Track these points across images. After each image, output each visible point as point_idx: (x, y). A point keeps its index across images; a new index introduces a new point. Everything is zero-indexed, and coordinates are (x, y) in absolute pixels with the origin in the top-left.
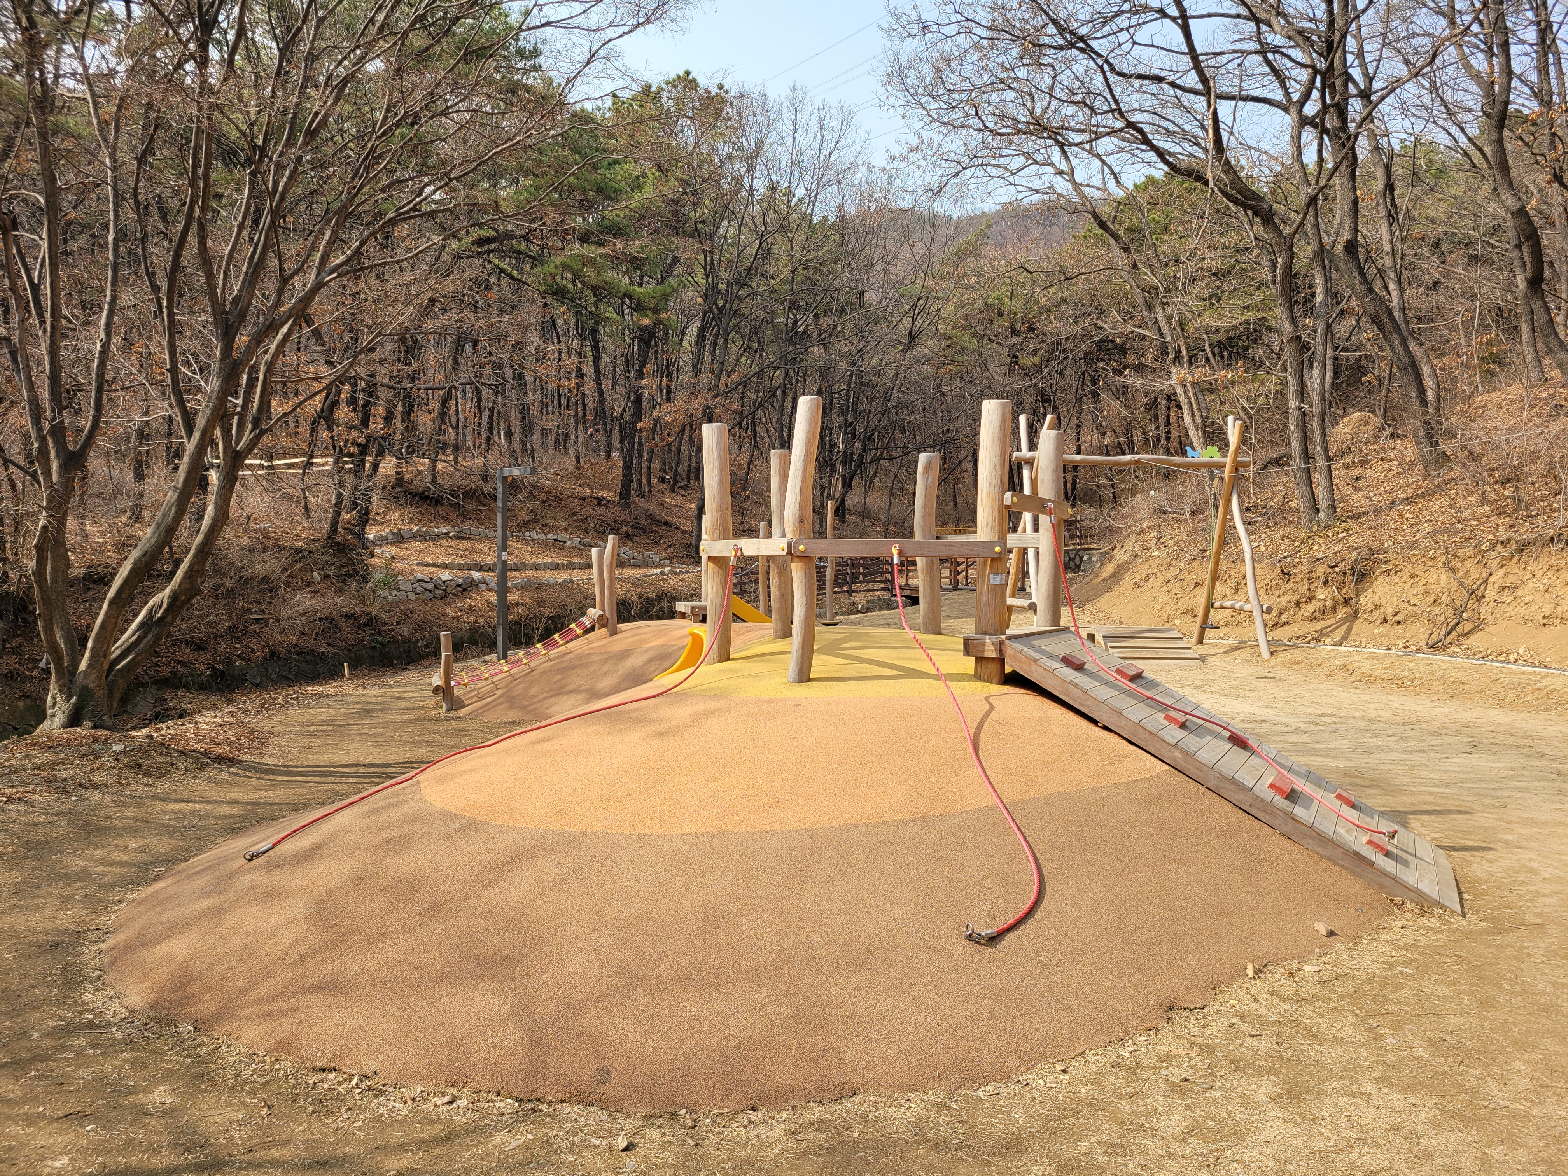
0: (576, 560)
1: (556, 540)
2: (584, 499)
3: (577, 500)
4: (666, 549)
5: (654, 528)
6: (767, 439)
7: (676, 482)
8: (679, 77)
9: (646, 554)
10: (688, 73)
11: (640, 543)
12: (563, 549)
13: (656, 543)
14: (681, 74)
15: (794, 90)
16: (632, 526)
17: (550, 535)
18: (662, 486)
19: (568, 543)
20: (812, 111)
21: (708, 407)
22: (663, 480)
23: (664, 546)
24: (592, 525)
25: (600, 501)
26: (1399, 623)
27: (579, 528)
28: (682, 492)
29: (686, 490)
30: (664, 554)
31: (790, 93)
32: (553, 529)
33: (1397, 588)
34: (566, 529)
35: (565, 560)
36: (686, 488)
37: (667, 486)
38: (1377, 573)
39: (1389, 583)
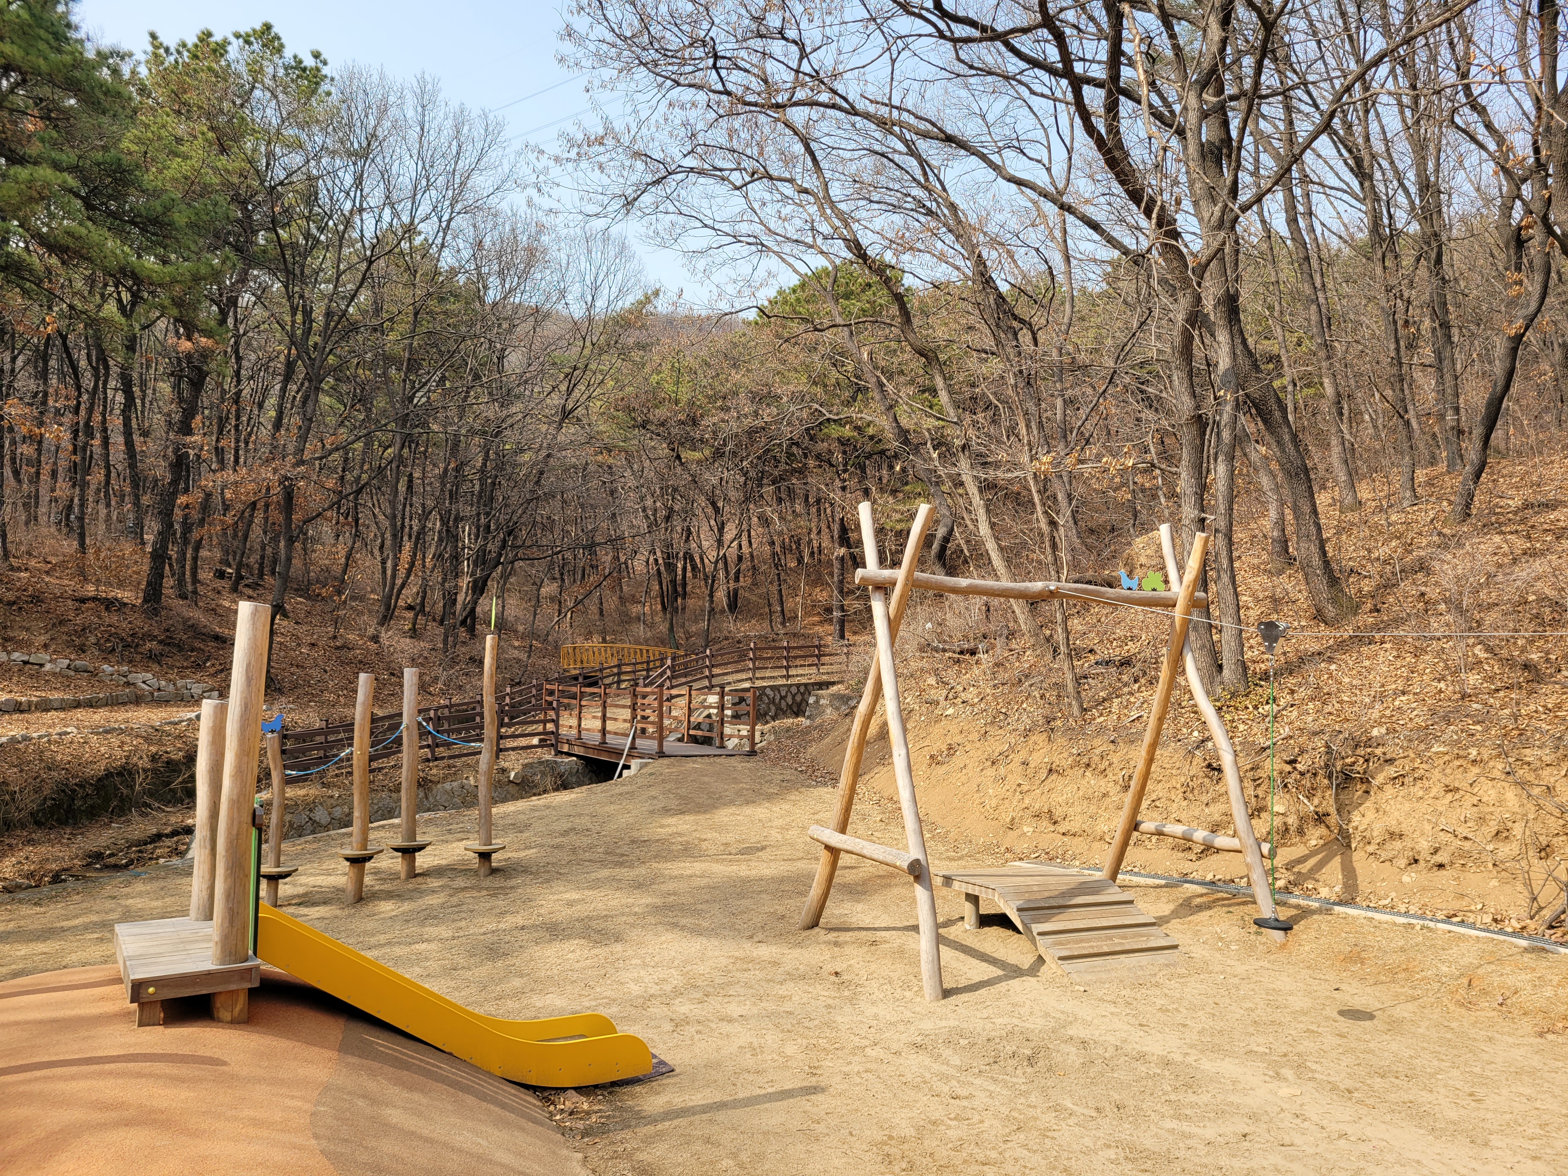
0: (56, 695)
1: (26, 663)
2: (83, 601)
3: (70, 602)
4: (214, 675)
5: (197, 644)
6: (373, 528)
7: (240, 577)
8: (254, 31)
9: (180, 683)
10: (268, 27)
11: (172, 667)
12: (36, 676)
13: (198, 667)
14: (258, 27)
15: (422, 82)
16: (160, 642)
17: (16, 655)
18: (219, 584)
19: (48, 667)
20: (446, 114)
21: (287, 478)
22: (221, 575)
23: (212, 670)
24: (93, 639)
25: (109, 604)
26: (1441, 866)
27: (69, 644)
28: (250, 592)
29: (254, 589)
30: (211, 682)
31: (415, 84)
32: (20, 645)
33: (1423, 807)
34: (46, 646)
35: (34, 696)
36: (255, 586)
37: (226, 584)
38: (1379, 779)
39: (1408, 797)
